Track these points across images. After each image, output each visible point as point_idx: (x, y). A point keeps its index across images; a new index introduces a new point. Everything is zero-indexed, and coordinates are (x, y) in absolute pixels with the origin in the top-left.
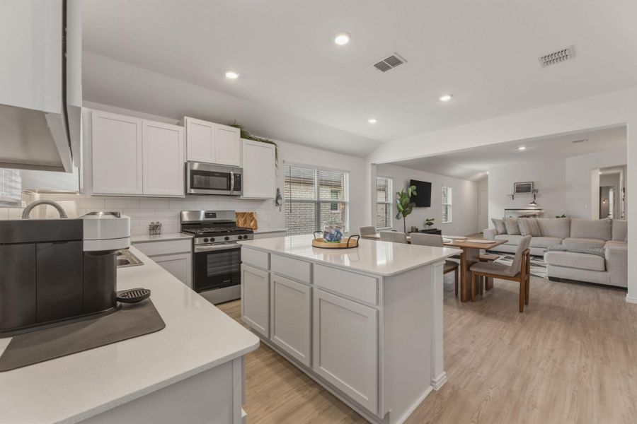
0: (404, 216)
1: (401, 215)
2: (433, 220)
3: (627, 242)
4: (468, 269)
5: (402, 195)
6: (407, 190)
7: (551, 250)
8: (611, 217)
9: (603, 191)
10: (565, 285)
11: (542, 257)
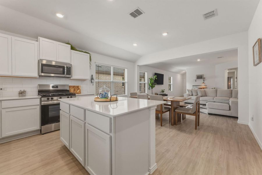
0: (152, 88)
1: (151, 88)
2: (164, 90)
3: (238, 98)
4: (174, 111)
5: (151, 79)
6: (153, 77)
7: (209, 102)
8: (232, 89)
9: (229, 79)
10: (214, 117)
11: (205, 105)
